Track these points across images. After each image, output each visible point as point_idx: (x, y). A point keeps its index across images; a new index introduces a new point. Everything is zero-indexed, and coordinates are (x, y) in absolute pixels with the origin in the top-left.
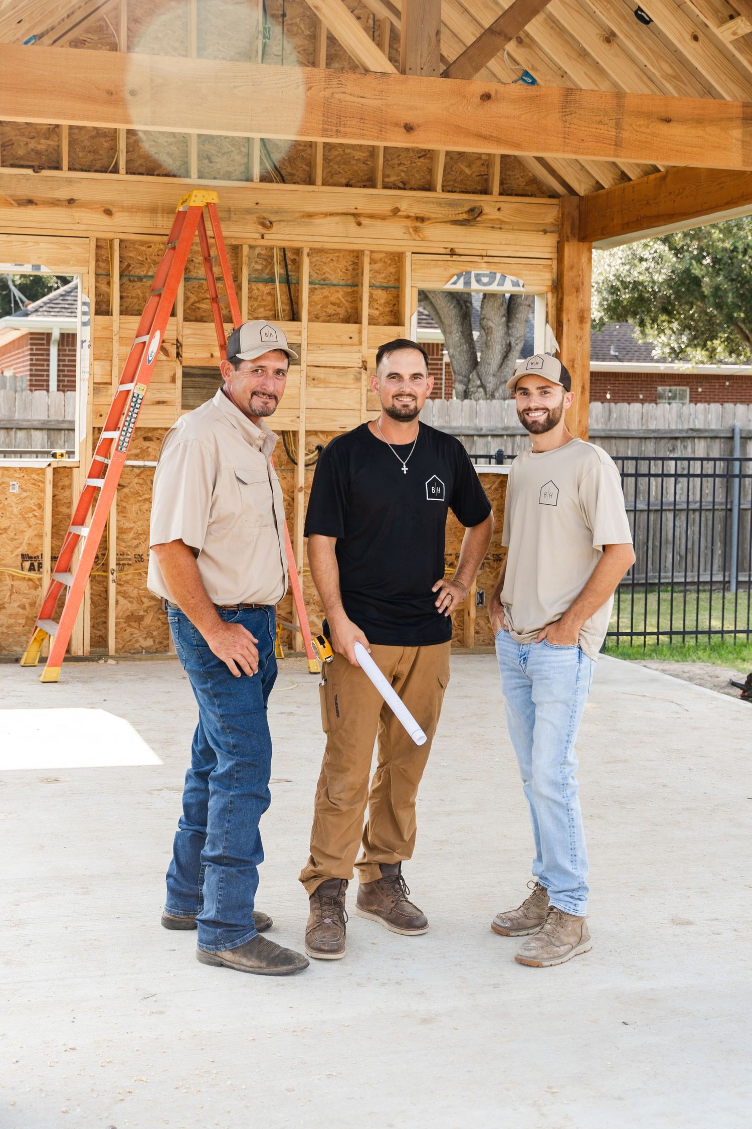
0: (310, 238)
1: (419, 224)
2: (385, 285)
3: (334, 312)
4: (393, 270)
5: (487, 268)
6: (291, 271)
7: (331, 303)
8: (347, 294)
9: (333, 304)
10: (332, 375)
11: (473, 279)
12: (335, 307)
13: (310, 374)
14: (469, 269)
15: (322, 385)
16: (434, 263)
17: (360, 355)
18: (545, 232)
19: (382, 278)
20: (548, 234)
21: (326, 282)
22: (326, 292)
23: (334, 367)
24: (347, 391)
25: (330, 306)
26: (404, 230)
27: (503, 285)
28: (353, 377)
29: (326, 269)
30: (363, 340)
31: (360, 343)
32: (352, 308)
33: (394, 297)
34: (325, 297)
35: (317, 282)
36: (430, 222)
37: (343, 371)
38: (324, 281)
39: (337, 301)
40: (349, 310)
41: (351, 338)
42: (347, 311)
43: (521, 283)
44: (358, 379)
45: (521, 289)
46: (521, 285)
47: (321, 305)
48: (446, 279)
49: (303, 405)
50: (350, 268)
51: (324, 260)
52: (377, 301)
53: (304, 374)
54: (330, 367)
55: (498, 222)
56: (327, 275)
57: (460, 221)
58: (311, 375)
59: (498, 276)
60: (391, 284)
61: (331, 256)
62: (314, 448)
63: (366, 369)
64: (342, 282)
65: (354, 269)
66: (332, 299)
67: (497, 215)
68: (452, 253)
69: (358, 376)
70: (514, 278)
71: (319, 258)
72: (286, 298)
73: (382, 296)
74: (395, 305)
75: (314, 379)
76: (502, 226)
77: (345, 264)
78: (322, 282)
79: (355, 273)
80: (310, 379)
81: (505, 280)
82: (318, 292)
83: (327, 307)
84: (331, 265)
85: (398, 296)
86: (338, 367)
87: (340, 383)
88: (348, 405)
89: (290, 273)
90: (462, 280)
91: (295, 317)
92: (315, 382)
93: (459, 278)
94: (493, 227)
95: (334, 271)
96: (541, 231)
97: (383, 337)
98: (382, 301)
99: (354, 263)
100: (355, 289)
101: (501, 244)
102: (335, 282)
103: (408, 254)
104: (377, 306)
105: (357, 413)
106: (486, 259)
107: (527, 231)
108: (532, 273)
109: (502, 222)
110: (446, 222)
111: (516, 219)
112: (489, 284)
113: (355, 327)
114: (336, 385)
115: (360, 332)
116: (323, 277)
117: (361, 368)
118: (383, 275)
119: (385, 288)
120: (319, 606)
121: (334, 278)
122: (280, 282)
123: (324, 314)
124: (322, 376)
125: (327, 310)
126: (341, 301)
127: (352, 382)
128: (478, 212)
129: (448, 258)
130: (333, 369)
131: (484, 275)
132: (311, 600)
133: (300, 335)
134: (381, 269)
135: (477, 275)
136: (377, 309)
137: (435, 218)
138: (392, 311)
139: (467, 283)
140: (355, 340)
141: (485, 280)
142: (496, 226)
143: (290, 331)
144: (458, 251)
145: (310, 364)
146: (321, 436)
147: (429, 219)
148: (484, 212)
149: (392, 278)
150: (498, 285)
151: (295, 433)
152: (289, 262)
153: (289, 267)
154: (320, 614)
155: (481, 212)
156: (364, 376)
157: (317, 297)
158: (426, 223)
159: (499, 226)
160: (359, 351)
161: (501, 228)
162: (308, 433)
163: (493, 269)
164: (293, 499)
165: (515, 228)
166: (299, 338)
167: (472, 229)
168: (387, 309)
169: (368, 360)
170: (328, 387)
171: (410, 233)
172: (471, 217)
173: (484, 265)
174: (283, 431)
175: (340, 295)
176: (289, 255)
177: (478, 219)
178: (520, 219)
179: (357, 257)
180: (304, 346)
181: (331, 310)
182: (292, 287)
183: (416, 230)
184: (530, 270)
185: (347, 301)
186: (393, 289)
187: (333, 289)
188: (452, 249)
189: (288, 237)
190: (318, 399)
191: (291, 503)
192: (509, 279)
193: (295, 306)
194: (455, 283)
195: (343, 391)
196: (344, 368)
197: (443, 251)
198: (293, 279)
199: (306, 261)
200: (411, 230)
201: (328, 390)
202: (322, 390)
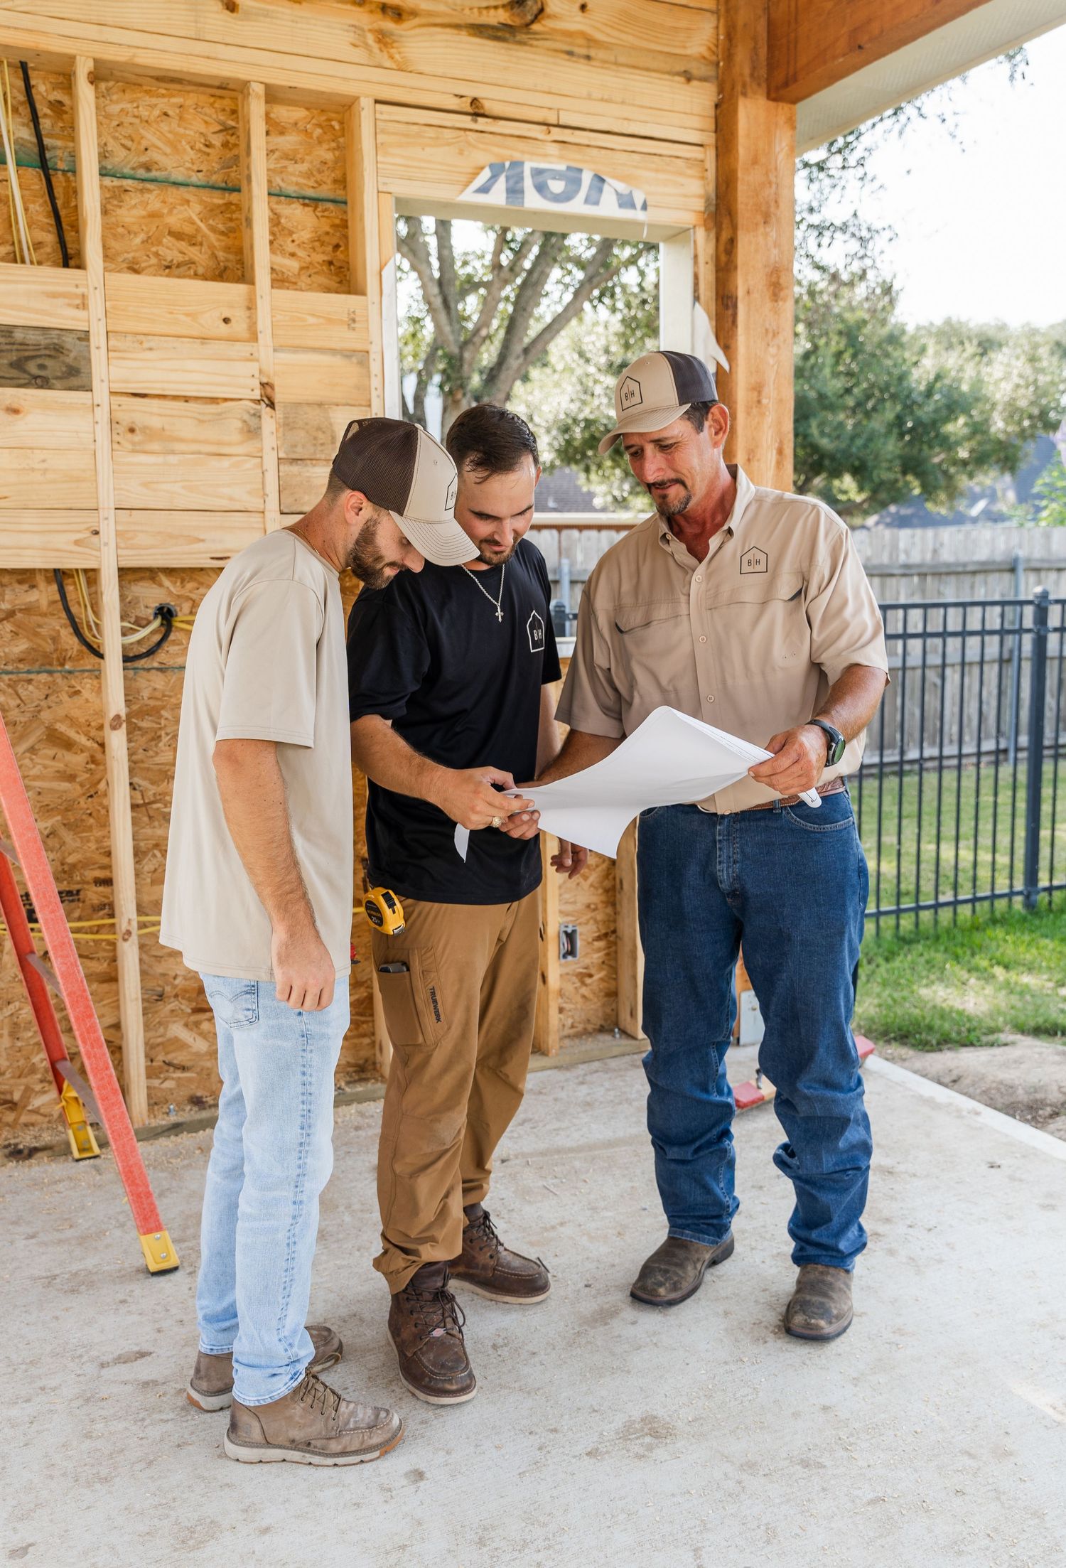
0: (92, 32)
1: (388, 25)
2: (310, 193)
3: (180, 258)
4: (329, 156)
5: (562, 157)
6: (51, 136)
7: (171, 233)
8: (212, 211)
9: (178, 236)
10: (182, 421)
11: (528, 183)
12: (183, 245)
13: (119, 416)
14: (517, 156)
15: (155, 446)
16: (431, 132)
17: (253, 368)
18: (688, 77)
19: (301, 174)
20: (695, 83)
21: (154, 174)
22: (154, 200)
23: (187, 399)
24: (226, 463)
25: (168, 240)
26: (351, 37)
27: (597, 203)
28: (239, 424)
29: (150, 137)
30: (260, 326)
31: (254, 337)
32: (227, 249)
33: (334, 226)
34: (153, 215)
35: (127, 171)
36: (416, 21)
37: (212, 408)
38: (148, 169)
39: (188, 229)
40: (221, 255)
41: (226, 321)
42: (214, 256)
43: (639, 199)
44: (252, 432)
45: (639, 215)
46: (639, 204)
47: (142, 236)
48: (464, 178)
49: (107, 501)
50: (217, 141)
51: (144, 113)
52: (291, 233)
53: (102, 415)
54: (175, 398)
55: (581, 41)
56: (154, 155)
57: (493, 27)
58: (126, 418)
59: (587, 177)
60: (326, 191)
61: (162, 104)
62: (150, 612)
63: (272, 405)
64: (195, 178)
65: (225, 145)
66: (173, 221)
67: (576, 22)
68: (476, 111)
69: (253, 422)
70: (622, 187)
71: (129, 106)
72: (40, 209)
73: (303, 220)
74: (337, 247)
75: (132, 430)
76: (592, 53)
77: (202, 128)
78: (141, 173)
79: (229, 155)
80: (121, 429)
81: (600, 191)
82: (133, 199)
83: (160, 243)
84: (164, 127)
85: (344, 225)
86: (197, 398)
87: (206, 442)
88: (231, 499)
89: (47, 141)
90: (501, 185)
91: (69, 257)
92: (137, 438)
93: (494, 178)
94: (570, 53)
95: (174, 146)
96: (678, 74)
97: (311, 320)
98: (305, 235)
99: (226, 129)
100: (234, 197)
101: (589, 97)
102: (178, 176)
103: (366, 103)
104: (291, 247)
105: (256, 518)
106: (557, 134)
107: (648, 69)
108: (661, 176)
109: (591, 41)
110: (457, 26)
111: (623, 36)
112: (565, 197)
113: (236, 291)
114: (194, 447)
115: (251, 307)
116: (143, 159)
117: (258, 402)
118: (304, 167)
119: (313, 202)
120: (190, 1000)
121: (177, 164)
122: (19, 164)
123: (154, 261)
124: (156, 422)
125: (162, 251)
126: (198, 230)
127: (236, 437)
128: (535, 9)
129: (466, 121)
130: (181, 404)
131: (557, 175)
132: (168, 989)
133: (84, 306)
134: (296, 151)
135: (537, 173)
136: (293, 255)
137: (430, 14)
138: (331, 263)
139: (515, 191)
140: (239, 326)
141: (557, 186)
142: (577, 50)
143: (54, 295)
144: (489, 107)
145: (117, 387)
146: (166, 582)
147: (414, 13)
148: (548, 10)
149: (328, 177)
150: (587, 201)
151: (92, 575)
152: (42, 109)
153: (45, 124)
154: (194, 1018)
155: (542, 10)
156: (269, 423)
157: (130, 212)
158: (406, 25)
159: (583, 51)
160: (251, 358)
161: (588, 58)
162: (127, 574)
163: (575, 157)
164: (102, 745)
165: (622, 59)
166: (81, 314)
167: (521, 53)
168: (320, 258)
169: (277, 382)
170: (173, 452)
171: (367, 46)
172: (517, 22)
173: (553, 149)
174: (56, 571)
175: (194, 211)
176: (42, 88)
177: (535, 27)
178: (631, 39)
179: (234, 112)
180: (98, 339)
181: (171, 250)
182: (58, 179)
183: (384, 39)
184: (657, 171)
185: (213, 229)
186: (330, 205)
187: (173, 194)
188: (474, 101)
189: (26, 21)
190: (145, 485)
191: (99, 756)
192: (614, 186)
193: (69, 235)
194: (484, 189)
195: (214, 463)
196: (214, 400)
197: (453, 103)
198: (58, 159)
199: (85, 93)
200: (370, 39)
201: (173, 459)
202: (160, 459)
